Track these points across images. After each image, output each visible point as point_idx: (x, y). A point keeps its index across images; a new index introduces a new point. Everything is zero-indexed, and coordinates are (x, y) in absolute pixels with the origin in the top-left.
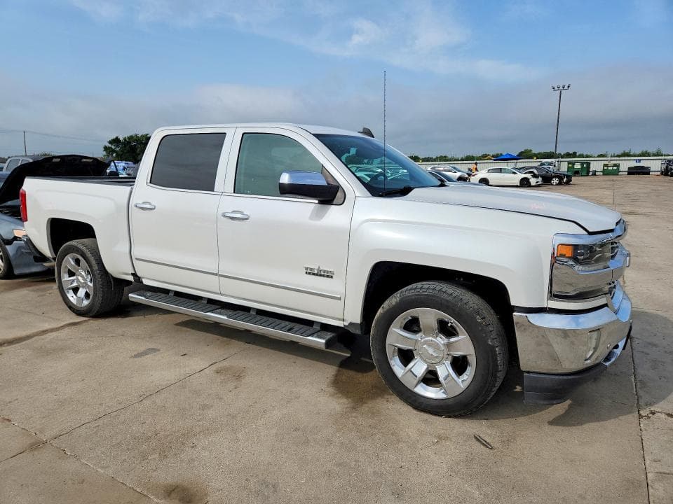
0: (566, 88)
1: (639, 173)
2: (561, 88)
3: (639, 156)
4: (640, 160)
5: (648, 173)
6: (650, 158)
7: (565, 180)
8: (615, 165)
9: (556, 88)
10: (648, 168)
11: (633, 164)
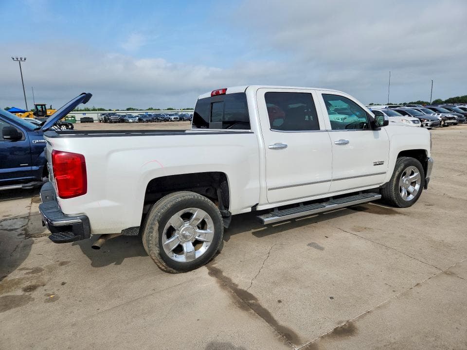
0: (23, 60)
1: (87, 122)
2: (19, 59)
3: (83, 111)
4: (85, 113)
5: (93, 122)
6: (90, 112)
7: (70, 127)
8: (72, 117)
9: (15, 59)
10: (92, 118)
11: (83, 116)
